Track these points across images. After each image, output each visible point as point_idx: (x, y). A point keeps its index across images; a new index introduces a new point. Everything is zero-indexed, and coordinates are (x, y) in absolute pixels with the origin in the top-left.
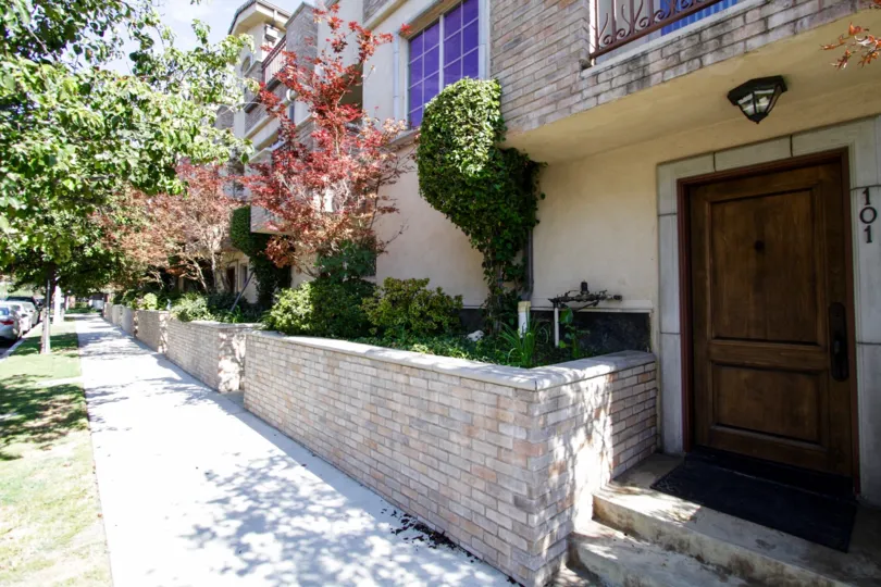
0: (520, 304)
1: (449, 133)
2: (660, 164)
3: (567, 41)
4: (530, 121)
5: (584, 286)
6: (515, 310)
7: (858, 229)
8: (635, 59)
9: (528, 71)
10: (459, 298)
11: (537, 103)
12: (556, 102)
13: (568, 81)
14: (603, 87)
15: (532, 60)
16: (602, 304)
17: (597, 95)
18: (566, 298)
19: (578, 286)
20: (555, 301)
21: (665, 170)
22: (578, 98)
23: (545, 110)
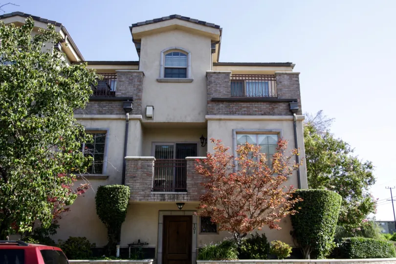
0: (117, 246)
1: (118, 199)
2: (160, 211)
3: (148, 184)
4: (136, 199)
5: (139, 240)
6: (116, 248)
7: (193, 231)
8: (163, 194)
9: (137, 186)
10: (95, 244)
11: (139, 195)
12: (144, 197)
13: (148, 193)
14: (156, 198)
15: (138, 184)
16: (144, 246)
17: (154, 199)
18: (133, 244)
19: (137, 241)
20: (129, 245)
21: (161, 213)
22: (150, 198)
23: (141, 198)
